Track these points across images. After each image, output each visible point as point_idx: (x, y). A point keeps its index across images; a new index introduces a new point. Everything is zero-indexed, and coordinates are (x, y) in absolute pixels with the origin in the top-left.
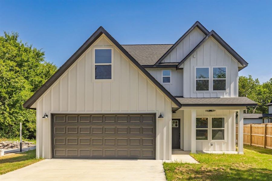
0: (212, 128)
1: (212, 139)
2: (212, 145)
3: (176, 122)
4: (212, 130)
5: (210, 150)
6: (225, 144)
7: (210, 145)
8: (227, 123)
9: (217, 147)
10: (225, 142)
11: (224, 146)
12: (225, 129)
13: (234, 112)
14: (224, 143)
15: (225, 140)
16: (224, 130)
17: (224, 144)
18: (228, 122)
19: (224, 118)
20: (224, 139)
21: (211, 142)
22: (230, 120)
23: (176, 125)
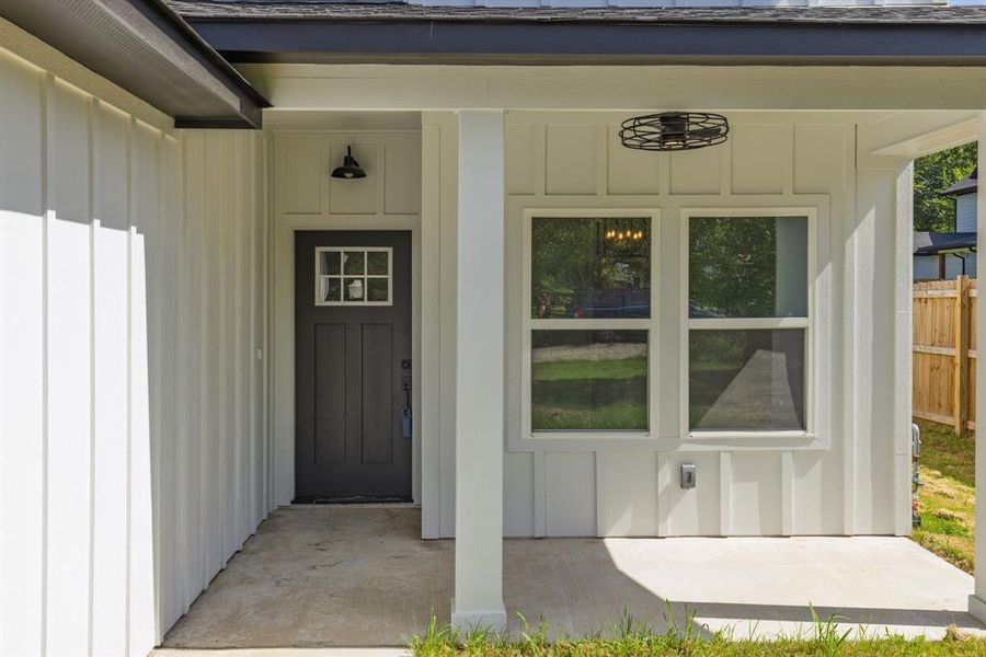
0: (693, 314)
1: (693, 426)
2: (687, 480)
3: (378, 262)
4: (692, 333)
5: (668, 527)
6: (816, 471)
7: (667, 477)
8: (829, 269)
9: (737, 498)
10: (817, 454)
11: (800, 494)
12: (817, 326)
13: (899, 163)
14: (805, 462)
15: (809, 434)
16: (801, 332)
17: (801, 474)
18: (839, 257)
19: (802, 222)
20: (803, 426)
21: (684, 448)
22: (861, 245)
23: (376, 289)
